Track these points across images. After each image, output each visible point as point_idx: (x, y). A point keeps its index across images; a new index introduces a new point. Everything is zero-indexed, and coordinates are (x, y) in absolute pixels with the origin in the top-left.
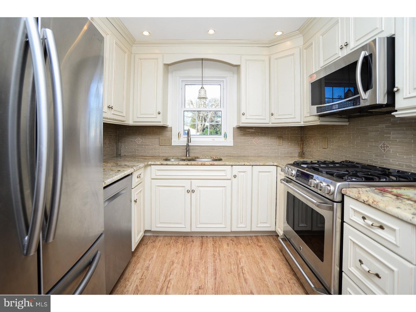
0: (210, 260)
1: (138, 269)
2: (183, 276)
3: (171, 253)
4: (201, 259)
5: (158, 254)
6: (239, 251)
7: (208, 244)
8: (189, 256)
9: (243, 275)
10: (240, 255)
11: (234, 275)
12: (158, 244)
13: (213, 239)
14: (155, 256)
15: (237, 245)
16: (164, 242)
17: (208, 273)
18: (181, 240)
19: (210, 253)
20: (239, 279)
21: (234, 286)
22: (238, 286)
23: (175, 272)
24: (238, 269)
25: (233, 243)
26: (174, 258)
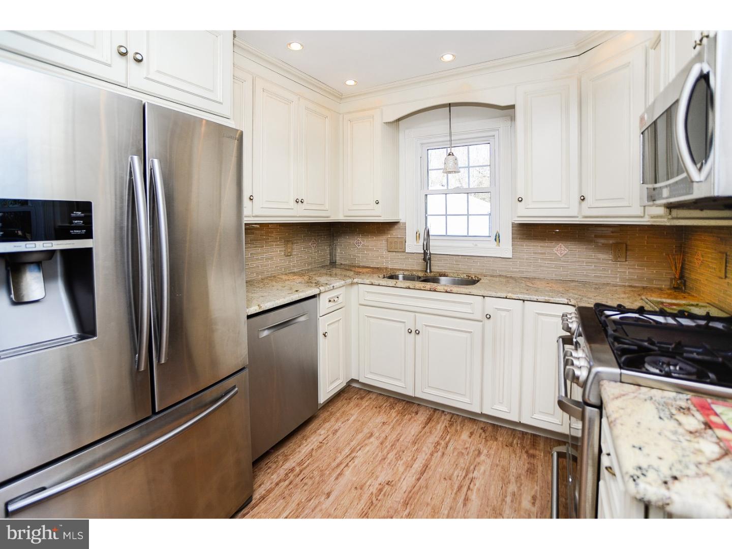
0: (428, 447)
1: (324, 429)
2: (374, 458)
3: (377, 421)
4: (414, 443)
5: (357, 417)
6: (485, 452)
7: (439, 423)
8: (399, 434)
9: (467, 491)
10: (482, 457)
11: (452, 486)
12: (365, 403)
13: (451, 419)
14: (352, 419)
15: (487, 440)
16: (374, 403)
17: (411, 467)
18: (399, 407)
19: (433, 439)
20: (456, 494)
21: (442, 501)
22: (447, 503)
23: (368, 448)
24: (464, 478)
25: (483, 434)
26: (375, 430)
